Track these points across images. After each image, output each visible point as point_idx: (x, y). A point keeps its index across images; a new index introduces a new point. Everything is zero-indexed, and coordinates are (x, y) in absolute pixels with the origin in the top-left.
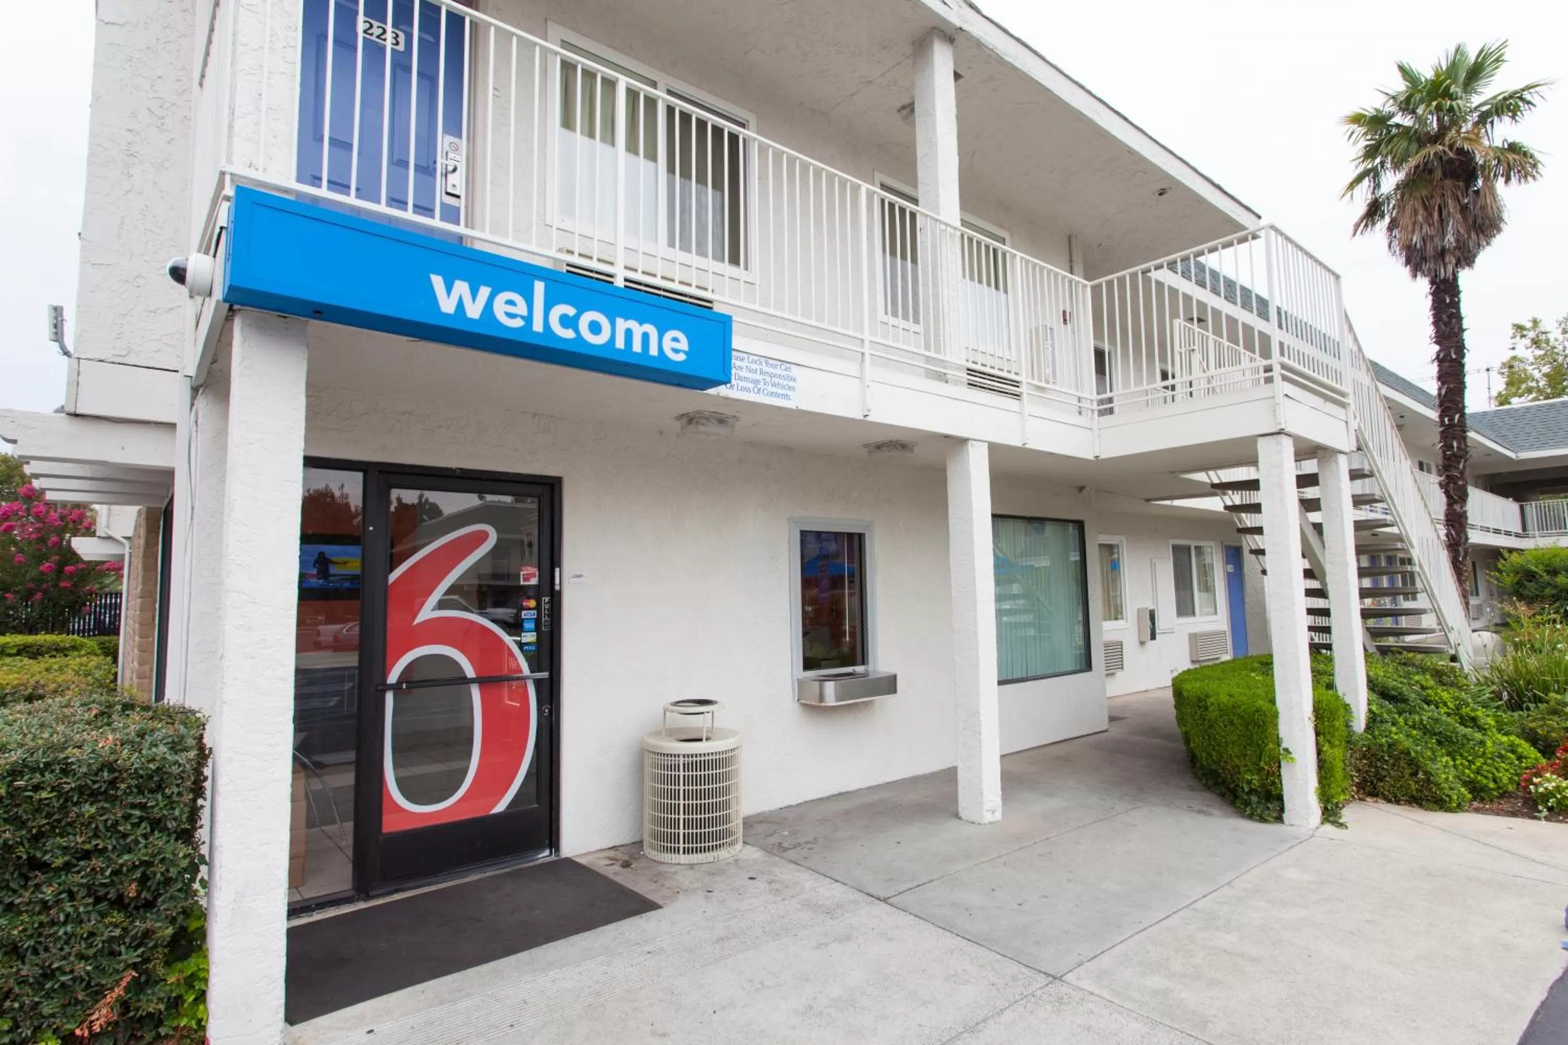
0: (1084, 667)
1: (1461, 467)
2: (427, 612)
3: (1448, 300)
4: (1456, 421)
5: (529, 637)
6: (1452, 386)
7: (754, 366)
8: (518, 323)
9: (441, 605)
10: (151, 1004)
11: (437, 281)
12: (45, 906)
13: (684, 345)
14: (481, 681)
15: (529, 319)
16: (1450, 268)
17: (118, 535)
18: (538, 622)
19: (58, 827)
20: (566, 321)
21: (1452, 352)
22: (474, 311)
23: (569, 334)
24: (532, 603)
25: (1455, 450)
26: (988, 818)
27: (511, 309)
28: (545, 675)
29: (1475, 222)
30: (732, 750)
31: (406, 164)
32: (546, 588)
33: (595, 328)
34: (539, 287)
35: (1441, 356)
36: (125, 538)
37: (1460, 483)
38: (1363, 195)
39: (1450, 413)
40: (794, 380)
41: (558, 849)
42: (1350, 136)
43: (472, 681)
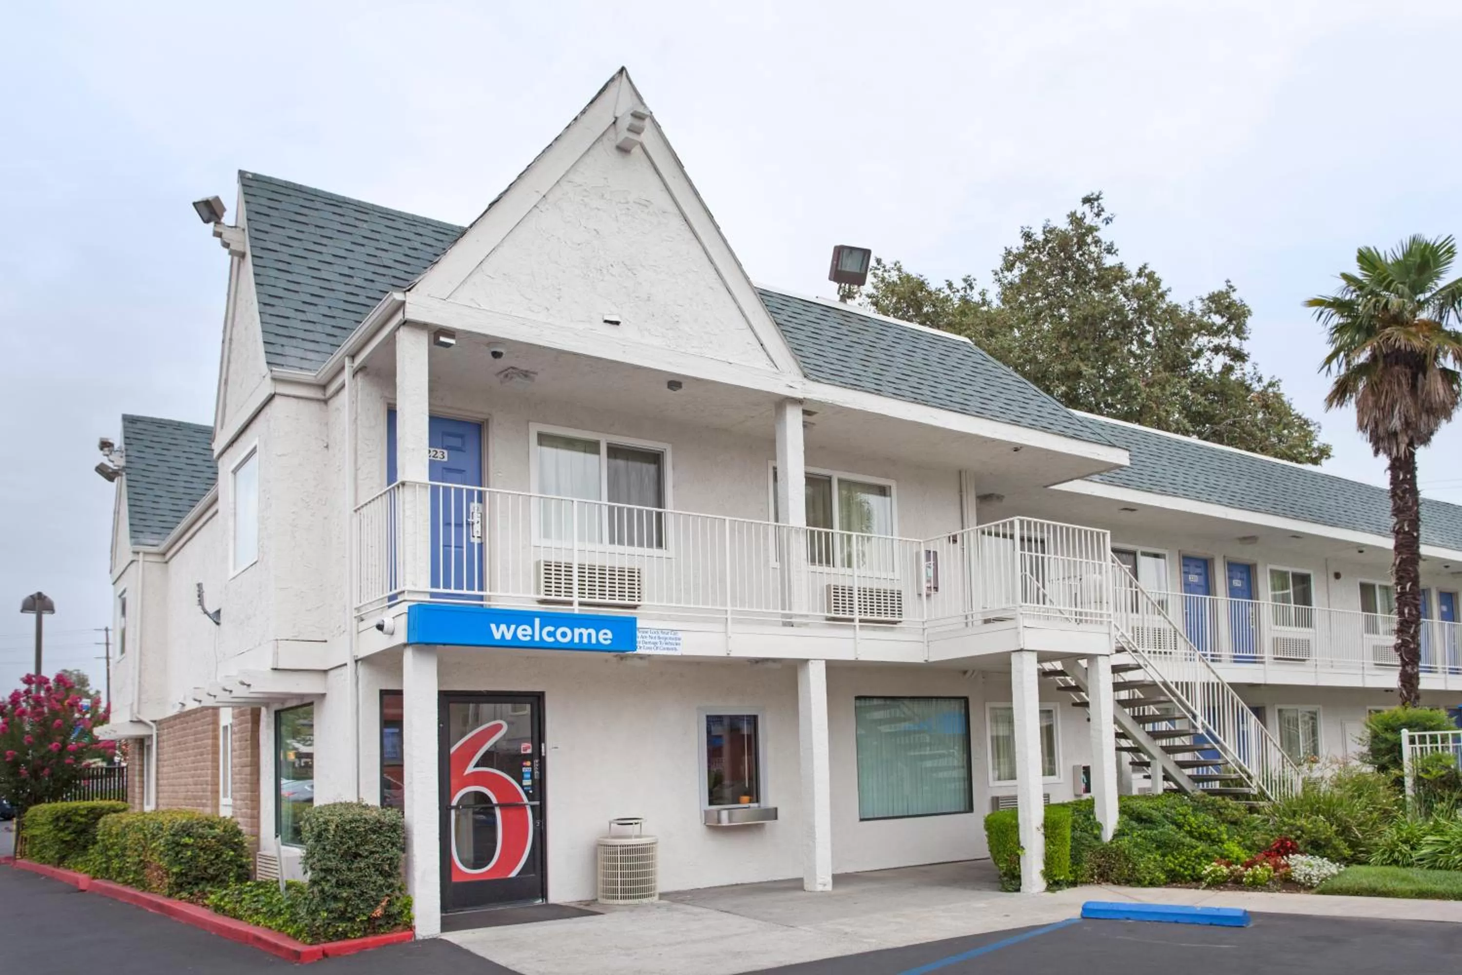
0: (967, 809)
1: (1412, 631)
2: (470, 769)
3: (1401, 477)
4: (1408, 589)
5: (527, 782)
6: (1404, 557)
7: (654, 635)
8: (528, 638)
9: (477, 765)
10: (395, 910)
11: (493, 626)
12: (361, 870)
13: (610, 636)
14: (502, 806)
15: (533, 636)
16: (1403, 447)
17: (147, 720)
18: (532, 774)
19: (365, 842)
20: (550, 634)
21: (1406, 525)
22: (509, 636)
23: (552, 640)
24: (529, 763)
25: (1407, 616)
26: (820, 888)
27: (525, 633)
28: (537, 803)
29: (1423, 406)
30: (653, 844)
31: (450, 524)
32: (537, 754)
33: (564, 635)
34: (537, 621)
35: (1396, 529)
36: (154, 722)
37: (1412, 646)
38: (1338, 370)
39: (1403, 582)
40: (679, 639)
41: (547, 899)
42: (1319, 316)
43: (497, 805)
